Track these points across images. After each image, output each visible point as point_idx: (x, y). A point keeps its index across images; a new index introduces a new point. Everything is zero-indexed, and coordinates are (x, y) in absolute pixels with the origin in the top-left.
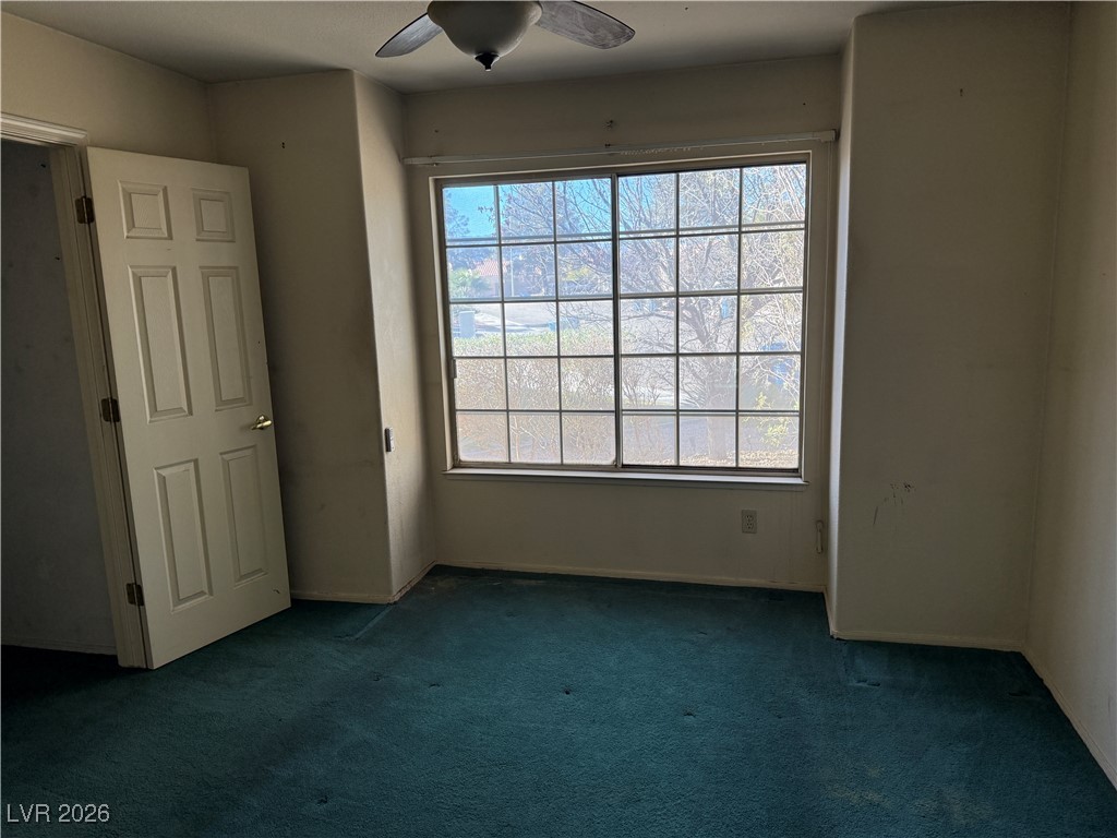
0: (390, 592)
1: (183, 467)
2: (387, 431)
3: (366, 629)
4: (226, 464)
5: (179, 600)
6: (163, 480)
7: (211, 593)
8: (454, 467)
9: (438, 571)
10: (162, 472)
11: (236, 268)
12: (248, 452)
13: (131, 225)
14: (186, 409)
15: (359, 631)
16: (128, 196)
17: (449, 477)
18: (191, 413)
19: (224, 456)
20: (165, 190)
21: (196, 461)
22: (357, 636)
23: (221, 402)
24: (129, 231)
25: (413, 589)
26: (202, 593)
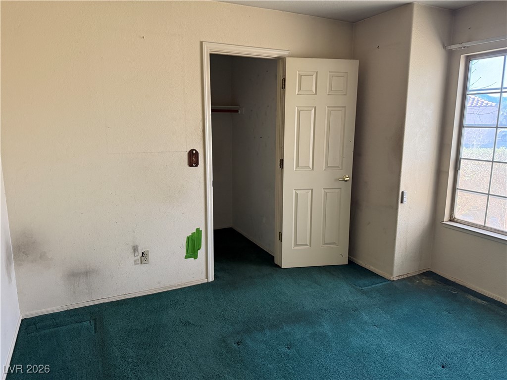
0: (392, 274)
1: (306, 191)
2: (403, 193)
3: (370, 287)
4: (326, 193)
5: (296, 245)
6: (297, 194)
7: (310, 246)
8: (450, 220)
9: (429, 274)
10: (297, 191)
11: (345, 107)
12: (338, 190)
13: (300, 89)
14: (311, 167)
15: (366, 286)
16: (300, 77)
17: (444, 225)
18: (313, 169)
19: (325, 190)
20: (317, 73)
21: (312, 190)
22: (363, 288)
23: (327, 166)
24: (298, 91)
25: (408, 278)
26: (306, 245)
